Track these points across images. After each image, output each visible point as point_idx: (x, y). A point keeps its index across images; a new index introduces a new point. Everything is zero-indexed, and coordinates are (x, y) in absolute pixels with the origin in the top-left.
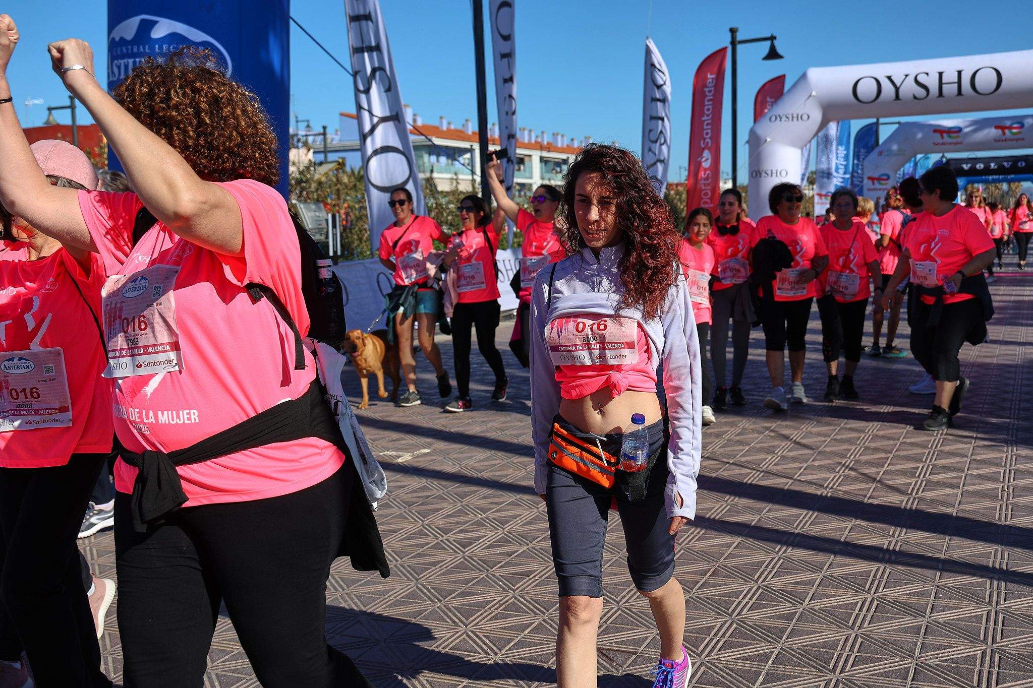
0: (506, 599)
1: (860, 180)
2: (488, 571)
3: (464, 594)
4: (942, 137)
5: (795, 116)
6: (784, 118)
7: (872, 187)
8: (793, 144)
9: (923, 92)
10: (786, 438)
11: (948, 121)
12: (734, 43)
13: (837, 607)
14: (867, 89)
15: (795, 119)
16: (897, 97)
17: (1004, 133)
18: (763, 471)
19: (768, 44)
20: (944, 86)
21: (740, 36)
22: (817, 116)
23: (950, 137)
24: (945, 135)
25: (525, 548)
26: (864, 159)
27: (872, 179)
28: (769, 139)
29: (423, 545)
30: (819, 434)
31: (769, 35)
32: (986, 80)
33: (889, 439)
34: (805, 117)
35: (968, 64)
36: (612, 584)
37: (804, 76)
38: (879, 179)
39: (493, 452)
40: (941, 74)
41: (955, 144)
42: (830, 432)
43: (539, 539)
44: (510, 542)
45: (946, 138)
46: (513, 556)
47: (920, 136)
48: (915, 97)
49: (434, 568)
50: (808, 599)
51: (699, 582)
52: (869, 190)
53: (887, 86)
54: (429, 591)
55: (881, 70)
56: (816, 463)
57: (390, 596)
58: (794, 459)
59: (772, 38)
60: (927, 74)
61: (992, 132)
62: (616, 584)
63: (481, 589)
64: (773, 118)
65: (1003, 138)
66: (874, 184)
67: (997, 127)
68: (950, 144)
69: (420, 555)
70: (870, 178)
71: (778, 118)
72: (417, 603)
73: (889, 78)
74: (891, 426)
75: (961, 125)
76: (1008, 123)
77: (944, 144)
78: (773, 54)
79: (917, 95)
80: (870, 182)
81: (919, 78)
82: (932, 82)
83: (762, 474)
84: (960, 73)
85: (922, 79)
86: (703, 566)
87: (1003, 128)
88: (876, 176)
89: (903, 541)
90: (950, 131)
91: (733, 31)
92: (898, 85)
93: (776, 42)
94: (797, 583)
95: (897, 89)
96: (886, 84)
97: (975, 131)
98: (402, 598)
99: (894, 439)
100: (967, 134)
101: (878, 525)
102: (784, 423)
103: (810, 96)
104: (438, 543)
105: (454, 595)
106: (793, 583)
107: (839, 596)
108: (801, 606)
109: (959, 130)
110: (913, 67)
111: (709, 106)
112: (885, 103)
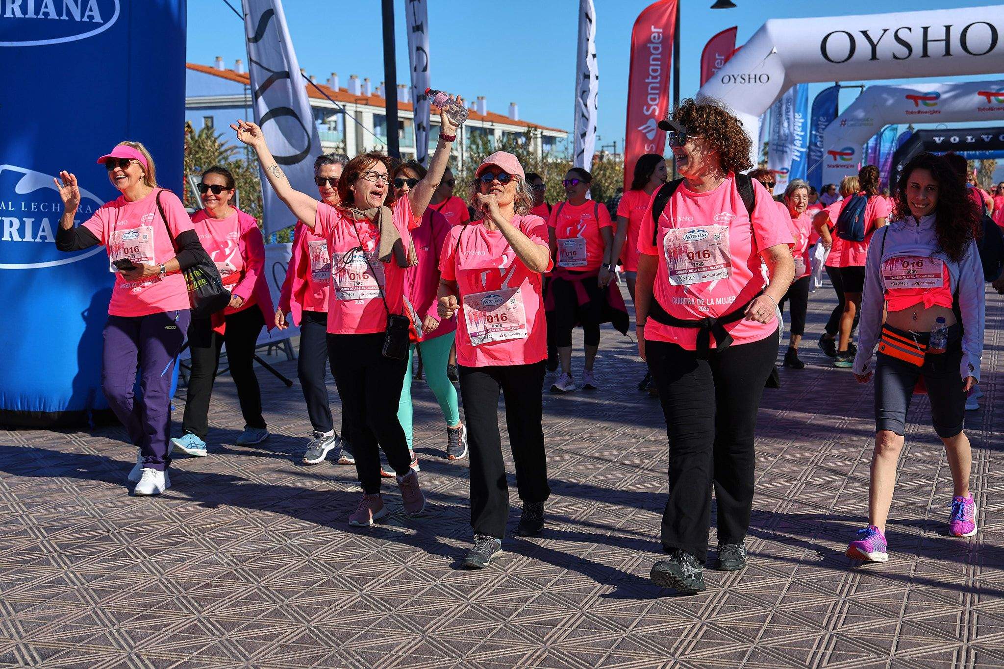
0: (538, 653)
1: (819, 154)
2: (505, 620)
3: (484, 648)
4: (917, 105)
5: (752, 76)
6: (739, 79)
7: (834, 163)
8: (750, 111)
9: (905, 51)
10: (805, 461)
11: (924, 86)
13: (930, 657)
14: (838, 46)
15: (752, 81)
16: (874, 56)
17: (989, 101)
18: (791, 501)
20: (929, 43)
22: (778, 78)
23: (926, 104)
24: (920, 102)
25: (540, 593)
26: (823, 129)
27: (833, 153)
29: (416, 591)
30: (841, 457)
32: (979, 38)
33: (926, 462)
34: (764, 78)
35: (958, 17)
36: (658, 633)
37: (763, 29)
38: (841, 154)
39: (459, 480)
40: (926, 29)
41: (932, 113)
42: (855, 455)
43: (552, 582)
44: (518, 586)
45: (922, 107)
46: (529, 602)
47: (890, 102)
48: (895, 57)
49: (438, 618)
50: (893, 649)
51: (759, 630)
52: (830, 166)
53: (862, 43)
54: (441, 644)
55: (855, 24)
56: (851, 491)
57: (398, 652)
58: (821, 487)
60: (910, 29)
61: (976, 99)
62: (663, 633)
63: (504, 642)
64: (726, 79)
65: (988, 106)
66: (835, 159)
67: (980, 94)
68: (926, 112)
69: (414, 603)
70: (830, 152)
71: (732, 79)
72: (433, 659)
73: (865, 33)
74: (923, 448)
75: (939, 91)
76: (994, 88)
77: (919, 112)
78: (724, 2)
79: (897, 55)
80: (832, 156)
81: (900, 34)
82: (915, 39)
83: (791, 504)
84: (948, 28)
85: (903, 34)
86: (759, 612)
87: (988, 95)
88: (839, 150)
89: (980, 581)
90: (926, 97)
92: (875, 43)
94: (875, 630)
95: (874, 47)
96: (861, 40)
97: (955, 97)
98: (413, 653)
99: (932, 463)
100: (946, 100)
101: (946, 563)
102: (797, 444)
103: (771, 53)
104: (432, 588)
105: (474, 649)
106: (870, 630)
107: (928, 644)
108: (887, 656)
109: (936, 96)
110: (893, 21)
111: (654, 67)
112: (861, 63)
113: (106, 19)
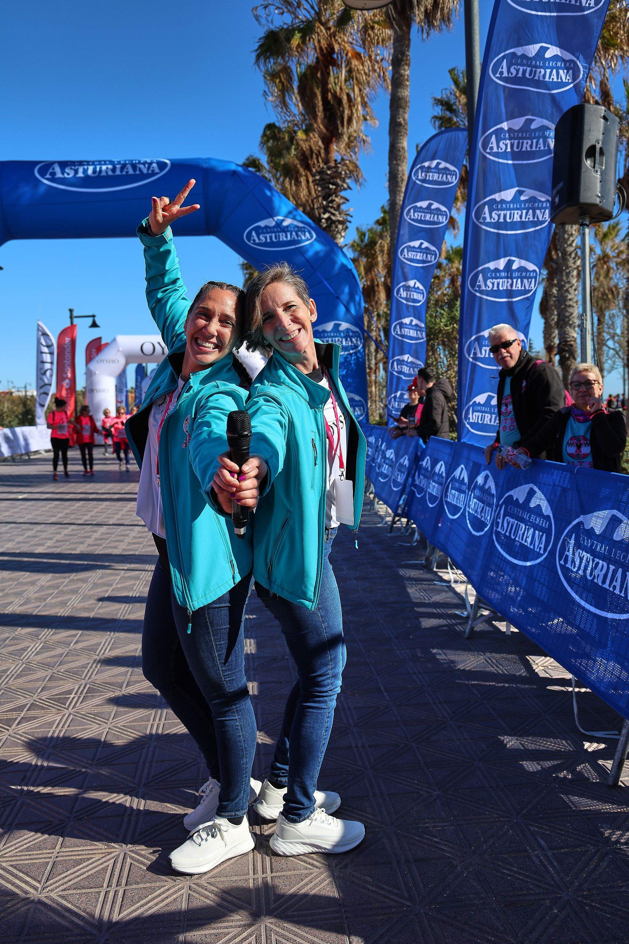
5: (111, 360)
6: (105, 362)
8: (110, 375)
12: (71, 317)
14: (148, 348)
15: (111, 362)
16: (163, 353)
19: (91, 319)
21: (75, 314)
22: (122, 361)
28: (97, 372)
31: (91, 314)
34: (116, 361)
37: (114, 340)
53: (158, 347)
59: (94, 316)
71: (102, 362)
73: (159, 343)
78: (94, 325)
91: (71, 311)
93: (96, 319)
95: (163, 349)
103: (119, 350)
111: (68, 355)
112: (158, 356)
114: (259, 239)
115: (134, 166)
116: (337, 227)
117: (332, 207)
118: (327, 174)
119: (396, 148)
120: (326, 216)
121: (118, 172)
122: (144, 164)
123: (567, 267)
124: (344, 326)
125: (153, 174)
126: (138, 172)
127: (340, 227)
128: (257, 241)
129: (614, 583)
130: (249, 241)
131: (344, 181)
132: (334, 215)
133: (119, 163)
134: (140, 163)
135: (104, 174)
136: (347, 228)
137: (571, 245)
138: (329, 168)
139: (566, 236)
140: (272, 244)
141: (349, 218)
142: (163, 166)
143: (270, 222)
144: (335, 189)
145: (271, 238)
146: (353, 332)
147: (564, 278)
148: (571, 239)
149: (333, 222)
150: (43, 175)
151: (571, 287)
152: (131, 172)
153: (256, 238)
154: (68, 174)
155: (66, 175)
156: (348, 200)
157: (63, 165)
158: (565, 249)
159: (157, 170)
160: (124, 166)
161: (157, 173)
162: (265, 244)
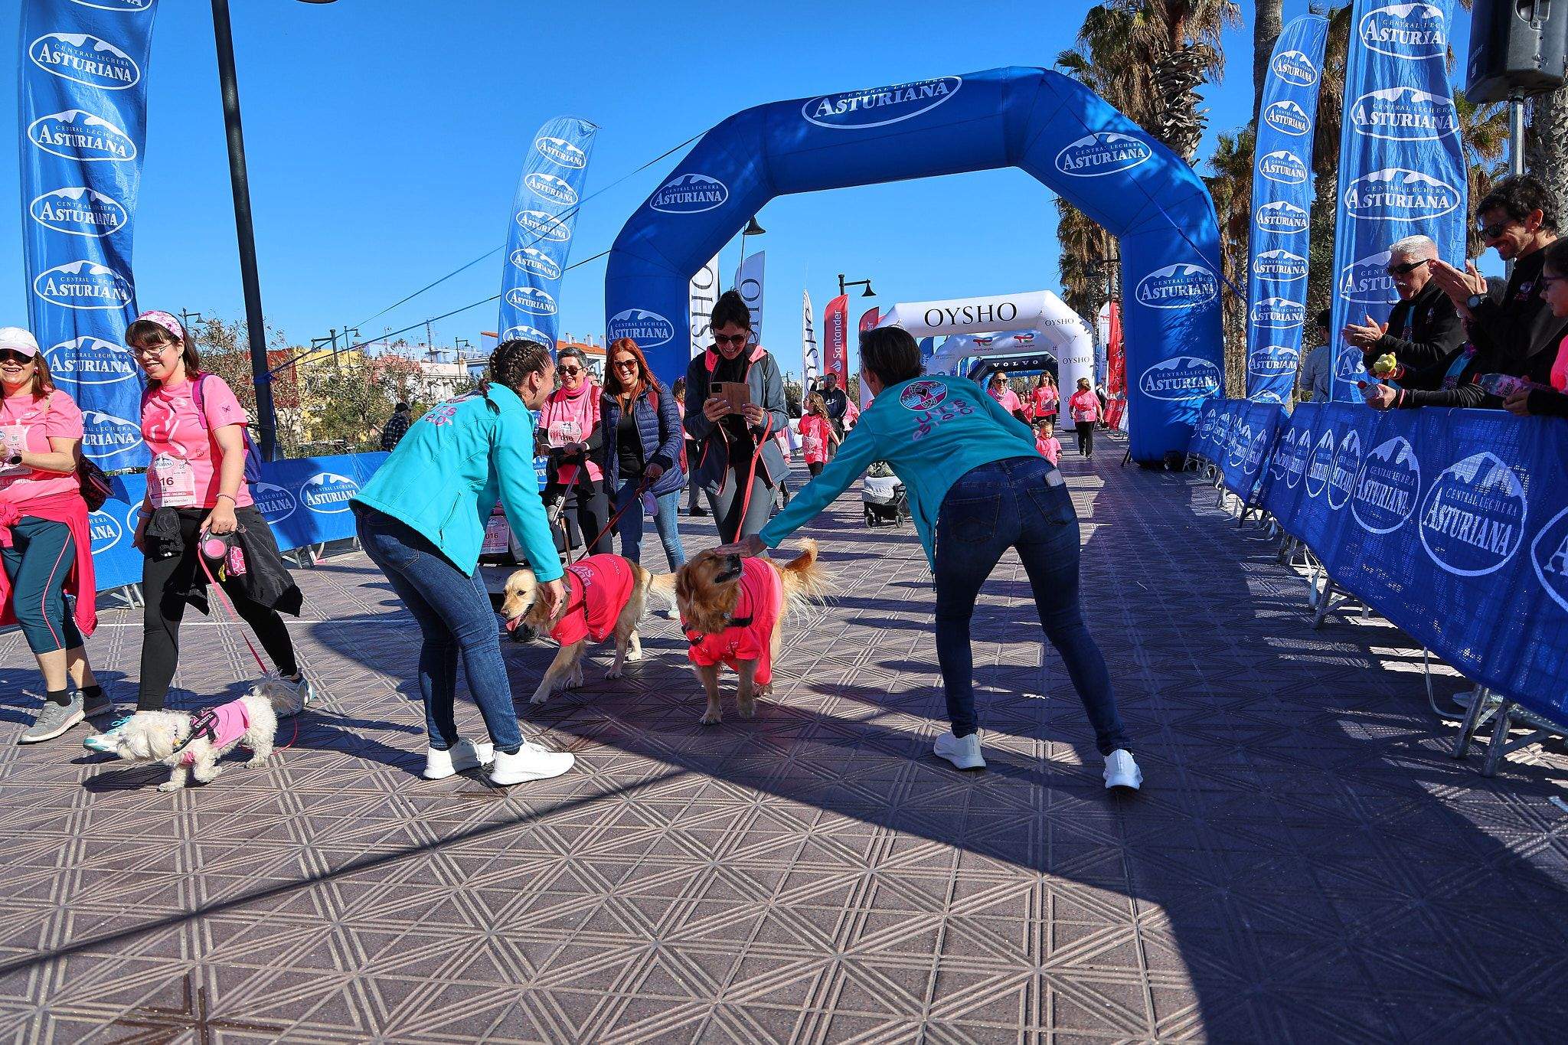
4: (980, 345)
9: (969, 319)
11: (982, 335)
12: (842, 285)
14: (934, 317)
16: (953, 322)
17: (1020, 342)
19: (865, 285)
20: (982, 315)
21: (846, 280)
23: (985, 345)
24: (981, 343)
31: (865, 280)
32: (1007, 312)
35: (996, 301)
37: (893, 309)
40: (979, 307)
41: (987, 349)
45: (982, 346)
47: (962, 344)
48: (964, 323)
55: (942, 305)
59: (868, 282)
60: (971, 307)
61: (1012, 341)
65: (1020, 344)
67: (1016, 337)
68: (984, 349)
73: (948, 310)
76: (1023, 334)
77: (981, 350)
78: (869, 293)
79: (965, 321)
81: (966, 310)
82: (974, 313)
84: (991, 306)
90: (984, 341)
91: (841, 277)
92: (953, 315)
93: (870, 284)
95: (953, 317)
96: (946, 314)
97: (998, 340)
100: (994, 342)
109: (989, 341)
110: (962, 303)
111: (838, 332)
112: (945, 326)
113: (670, 336)
114: (1075, 164)
115: (917, 88)
116: (1185, 137)
117: (1178, 110)
118: (1174, 66)
119: (1265, 21)
120: (1169, 123)
121: (898, 100)
122: (928, 85)
123: (1553, 159)
124: (1191, 269)
125: (941, 96)
126: (922, 97)
127: (1190, 136)
128: (1073, 167)
129: (1479, 536)
130: (1062, 168)
131: (1196, 73)
132: (1181, 120)
133: (899, 88)
134: (924, 84)
135: (881, 104)
136: (1200, 136)
137: (1561, 125)
138: (1175, 59)
139: (1553, 112)
140: (1093, 169)
141: (1203, 123)
142: (950, 83)
143: (1090, 140)
144: (1183, 85)
145: (1091, 161)
146: (1203, 276)
147: (1547, 177)
148: (1562, 116)
149: (1180, 130)
150: (811, 114)
151: (1559, 189)
152: (914, 97)
153: (1071, 163)
154: (840, 110)
155: (837, 111)
156: (1202, 98)
157: (833, 99)
158: (1549, 133)
159: (945, 91)
160: (905, 90)
161: (946, 95)
162: (1084, 170)
